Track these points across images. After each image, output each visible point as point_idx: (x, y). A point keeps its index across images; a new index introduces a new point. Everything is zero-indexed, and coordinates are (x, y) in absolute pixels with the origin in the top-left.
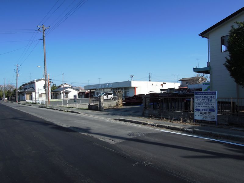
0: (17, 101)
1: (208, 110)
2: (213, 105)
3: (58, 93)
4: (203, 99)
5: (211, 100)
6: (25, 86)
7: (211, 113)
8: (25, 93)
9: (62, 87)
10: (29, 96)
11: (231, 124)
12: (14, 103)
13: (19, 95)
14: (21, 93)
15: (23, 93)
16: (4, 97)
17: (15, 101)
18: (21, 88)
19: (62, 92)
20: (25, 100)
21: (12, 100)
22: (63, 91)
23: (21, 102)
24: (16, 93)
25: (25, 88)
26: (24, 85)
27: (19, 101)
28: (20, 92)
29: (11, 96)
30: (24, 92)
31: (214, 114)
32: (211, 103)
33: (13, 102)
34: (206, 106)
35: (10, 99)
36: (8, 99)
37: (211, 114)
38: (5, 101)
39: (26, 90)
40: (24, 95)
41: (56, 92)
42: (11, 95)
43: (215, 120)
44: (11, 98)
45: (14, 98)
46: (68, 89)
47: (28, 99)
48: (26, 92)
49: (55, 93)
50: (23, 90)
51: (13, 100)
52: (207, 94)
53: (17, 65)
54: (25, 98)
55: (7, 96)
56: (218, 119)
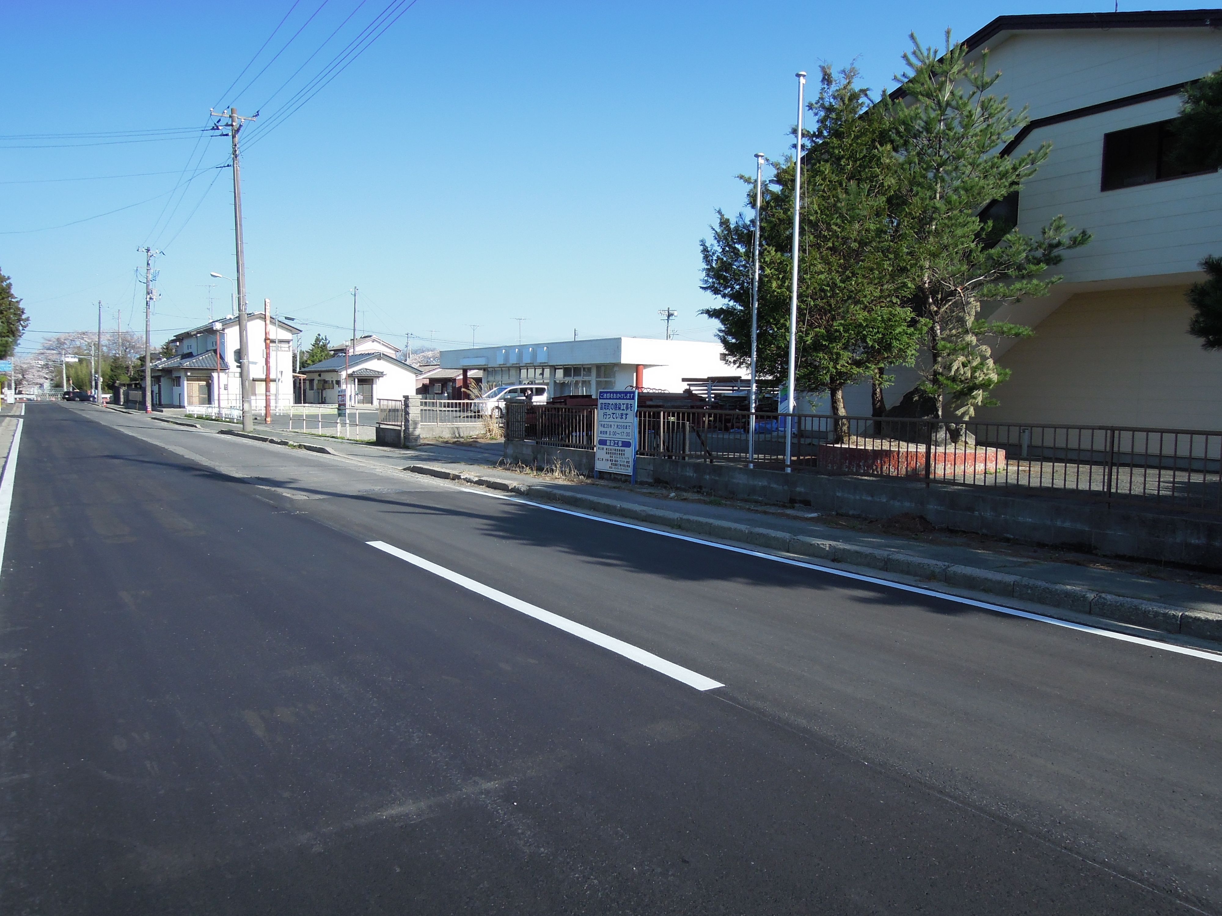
0: (149, 408)
1: (620, 444)
2: (628, 430)
3: (328, 377)
4: (614, 411)
5: (627, 414)
6: (186, 342)
7: (624, 450)
8: (182, 374)
9: (351, 352)
10: (200, 387)
11: (659, 482)
12: (136, 414)
13: (156, 379)
14: (167, 372)
15: (175, 374)
16: (96, 388)
17: (142, 406)
18: (167, 352)
19: (344, 374)
20: (181, 406)
21: (130, 404)
22: (350, 371)
23: (167, 413)
24: (144, 371)
25: (186, 351)
26: (180, 338)
27: (158, 406)
28: (163, 370)
29: (129, 385)
30: (178, 369)
31: (630, 453)
32: (625, 424)
33: (130, 411)
34: (619, 431)
35: (122, 396)
36: (116, 400)
37: (624, 454)
38: (100, 407)
39: (187, 364)
40: (177, 381)
41: (320, 373)
42: (124, 379)
43: (629, 471)
44: (126, 395)
45: (135, 395)
46: (373, 365)
47: (196, 400)
48: (187, 370)
49: (316, 377)
50: (174, 362)
51: (135, 402)
52: (620, 399)
53: (148, 250)
54: (180, 396)
55: (111, 386)
56: (635, 469)
